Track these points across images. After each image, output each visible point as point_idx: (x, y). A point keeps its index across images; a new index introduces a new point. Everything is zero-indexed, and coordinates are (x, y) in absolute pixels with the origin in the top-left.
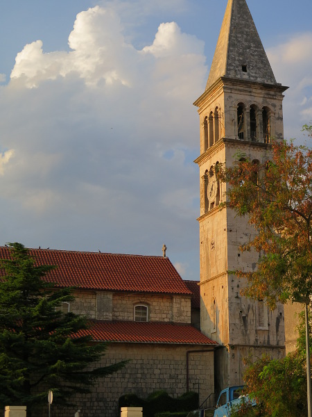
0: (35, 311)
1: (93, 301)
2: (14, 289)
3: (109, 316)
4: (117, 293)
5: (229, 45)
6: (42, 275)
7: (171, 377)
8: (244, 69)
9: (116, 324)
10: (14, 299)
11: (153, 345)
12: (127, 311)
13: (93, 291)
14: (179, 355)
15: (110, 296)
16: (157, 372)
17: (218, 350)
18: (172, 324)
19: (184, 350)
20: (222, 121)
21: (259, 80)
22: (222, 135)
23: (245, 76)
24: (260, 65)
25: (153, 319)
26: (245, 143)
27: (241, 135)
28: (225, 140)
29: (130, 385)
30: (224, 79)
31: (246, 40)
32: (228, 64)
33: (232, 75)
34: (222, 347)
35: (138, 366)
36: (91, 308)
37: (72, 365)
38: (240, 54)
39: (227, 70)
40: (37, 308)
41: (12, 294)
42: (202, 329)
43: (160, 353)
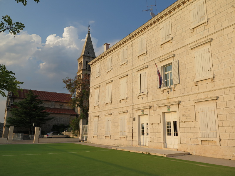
0: (32, 106)
1: (50, 103)
2: (28, 100)
3: (53, 107)
4: (56, 102)
5: (85, 48)
6: (36, 97)
7: (66, 121)
8: (88, 53)
9: (55, 109)
10: (28, 103)
11: (62, 114)
12: (58, 106)
13: (50, 101)
14: (68, 116)
15: (54, 102)
16: (63, 120)
17: (77, 115)
18: (68, 109)
19: (69, 115)
20: (82, 65)
21: (92, 56)
22: (82, 68)
23: (88, 55)
24: (92, 53)
25: (64, 108)
26: (87, 70)
27: (86, 68)
28: (82, 69)
29: (56, 123)
30: (83, 55)
31: (90, 47)
32: (85, 52)
33: (85, 55)
34: (78, 115)
35: (58, 118)
36: (49, 105)
37: (40, 118)
38: (88, 50)
39: (84, 53)
40: (33, 105)
41: (27, 101)
42: (75, 110)
43: (64, 116)
